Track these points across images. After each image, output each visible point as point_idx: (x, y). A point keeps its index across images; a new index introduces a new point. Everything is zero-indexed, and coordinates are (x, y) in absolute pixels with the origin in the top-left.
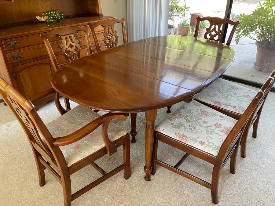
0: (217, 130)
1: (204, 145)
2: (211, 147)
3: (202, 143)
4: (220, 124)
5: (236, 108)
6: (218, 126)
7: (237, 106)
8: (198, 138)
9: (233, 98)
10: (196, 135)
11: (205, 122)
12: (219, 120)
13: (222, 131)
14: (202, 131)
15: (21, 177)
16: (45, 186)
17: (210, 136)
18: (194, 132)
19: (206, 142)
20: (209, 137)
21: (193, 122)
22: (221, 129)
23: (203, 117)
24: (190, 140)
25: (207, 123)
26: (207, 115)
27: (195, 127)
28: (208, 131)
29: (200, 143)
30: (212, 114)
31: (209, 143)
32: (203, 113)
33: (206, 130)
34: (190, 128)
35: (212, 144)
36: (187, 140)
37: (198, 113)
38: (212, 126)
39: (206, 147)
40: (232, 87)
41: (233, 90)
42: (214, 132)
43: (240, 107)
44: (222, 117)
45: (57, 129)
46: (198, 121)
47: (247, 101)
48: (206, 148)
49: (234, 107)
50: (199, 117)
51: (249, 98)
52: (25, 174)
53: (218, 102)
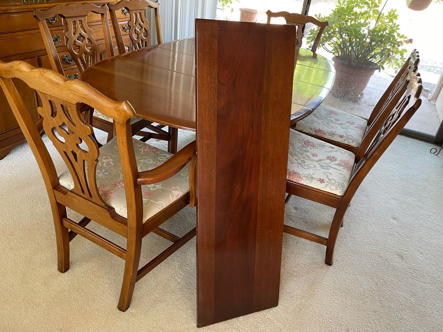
0: (333, 164)
1: (324, 182)
2: (333, 184)
3: (322, 181)
4: (334, 157)
5: (345, 138)
6: (332, 159)
7: (344, 135)
8: (313, 174)
9: (337, 125)
10: (311, 172)
11: (314, 155)
12: (331, 152)
13: (339, 165)
14: (315, 167)
15: (19, 262)
16: (69, 271)
17: (328, 171)
18: (306, 167)
19: (326, 179)
20: (327, 173)
21: (300, 156)
22: (337, 162)
23: (308, 149)
24: (304, 178)
25: (317, 156)
26: (313, 146)
27: (304, 162)
28: (323, 166)
29: (318, 180)
30: (319, 145)
31: (330, 180)
32: (307, 143)
33: (320, 164)
34: (298, 163)
35: (333, 181)
36: (300, 178)
37: (300, 144)
38: (324, 160)
39: (328, 185)
40: (330, 112)
41: (332, 116)
42: (330, 166)
43: (349, 136)
44: (333, 148)
45: (100, 171)
46: (305, 153)
47: (354, 128)
48: (328, 187)
49: (341, 137)
50: (304, 149)
51: (355, 126)
52: (25, 257)
53: (320, 130)
